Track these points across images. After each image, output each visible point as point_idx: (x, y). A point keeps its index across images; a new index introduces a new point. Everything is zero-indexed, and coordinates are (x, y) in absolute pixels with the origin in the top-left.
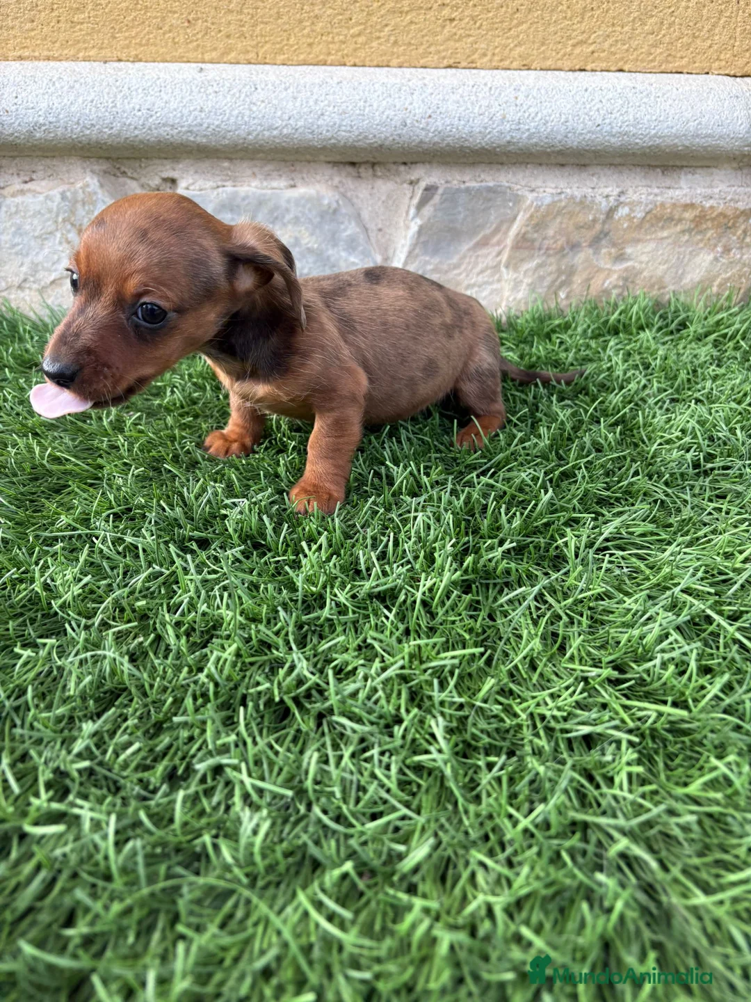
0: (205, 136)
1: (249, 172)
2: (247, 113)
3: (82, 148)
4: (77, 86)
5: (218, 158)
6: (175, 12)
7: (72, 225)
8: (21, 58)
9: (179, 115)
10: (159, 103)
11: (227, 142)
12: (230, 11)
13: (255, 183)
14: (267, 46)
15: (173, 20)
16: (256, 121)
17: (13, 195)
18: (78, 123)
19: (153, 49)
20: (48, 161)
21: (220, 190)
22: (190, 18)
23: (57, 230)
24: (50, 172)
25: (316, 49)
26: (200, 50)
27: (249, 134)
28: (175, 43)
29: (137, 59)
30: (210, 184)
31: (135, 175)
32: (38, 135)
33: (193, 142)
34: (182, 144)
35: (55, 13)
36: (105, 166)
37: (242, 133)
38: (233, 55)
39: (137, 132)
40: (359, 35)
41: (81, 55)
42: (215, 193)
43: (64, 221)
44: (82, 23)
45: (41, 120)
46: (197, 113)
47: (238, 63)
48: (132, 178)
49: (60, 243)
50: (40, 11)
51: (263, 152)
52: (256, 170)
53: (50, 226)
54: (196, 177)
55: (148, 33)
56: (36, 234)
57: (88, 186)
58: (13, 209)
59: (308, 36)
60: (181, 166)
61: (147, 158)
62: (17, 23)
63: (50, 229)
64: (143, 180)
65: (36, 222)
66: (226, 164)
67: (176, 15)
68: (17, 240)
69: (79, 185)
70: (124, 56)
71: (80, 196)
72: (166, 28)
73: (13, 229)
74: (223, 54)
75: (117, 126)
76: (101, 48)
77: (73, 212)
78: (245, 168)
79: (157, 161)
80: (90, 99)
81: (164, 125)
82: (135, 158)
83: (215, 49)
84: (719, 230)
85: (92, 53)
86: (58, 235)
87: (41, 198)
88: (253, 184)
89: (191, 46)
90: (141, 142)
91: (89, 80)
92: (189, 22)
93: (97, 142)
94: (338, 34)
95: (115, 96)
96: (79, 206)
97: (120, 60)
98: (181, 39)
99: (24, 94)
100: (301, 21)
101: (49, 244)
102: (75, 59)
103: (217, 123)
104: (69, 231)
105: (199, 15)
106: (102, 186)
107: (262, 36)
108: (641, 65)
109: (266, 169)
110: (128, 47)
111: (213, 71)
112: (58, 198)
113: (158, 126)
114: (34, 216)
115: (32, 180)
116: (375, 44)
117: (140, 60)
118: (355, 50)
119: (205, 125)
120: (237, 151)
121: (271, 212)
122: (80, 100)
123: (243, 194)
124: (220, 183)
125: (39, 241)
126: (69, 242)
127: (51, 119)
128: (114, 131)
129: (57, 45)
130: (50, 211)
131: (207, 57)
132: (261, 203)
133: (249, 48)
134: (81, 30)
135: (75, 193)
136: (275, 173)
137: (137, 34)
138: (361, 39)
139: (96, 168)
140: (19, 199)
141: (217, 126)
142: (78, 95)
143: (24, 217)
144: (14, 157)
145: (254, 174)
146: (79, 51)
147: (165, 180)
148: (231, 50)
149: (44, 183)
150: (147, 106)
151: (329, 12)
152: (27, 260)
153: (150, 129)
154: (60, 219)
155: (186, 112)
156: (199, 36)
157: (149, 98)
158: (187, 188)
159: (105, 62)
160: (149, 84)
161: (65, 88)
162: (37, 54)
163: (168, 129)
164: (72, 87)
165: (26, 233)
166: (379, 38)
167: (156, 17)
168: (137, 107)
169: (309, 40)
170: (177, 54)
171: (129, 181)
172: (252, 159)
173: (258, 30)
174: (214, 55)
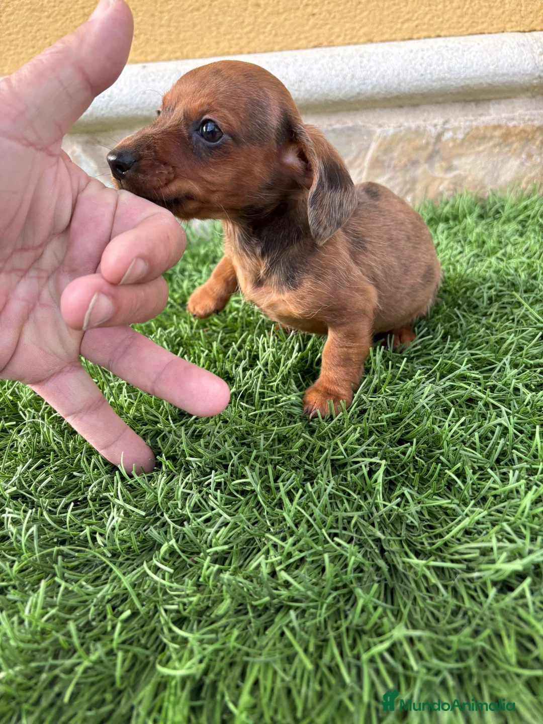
0: (148, 110)
12: (162, 26)
14: (189, 47)
25: (222, 45)
26: (144, 54)
33: (141, 115)
34: (133, 117)
35: (48, 40)
36: (86, 138)
38: (166, 55)
39: (103, 112)
40: (250, 32)
46: (141, 95)
47: (169, 60)
48: (105, 144)
50: (38, 40)
57: (74, 151)
59: (216, 37)
61: (112, 130)
69: (69, 151)
74: (159, 55)
79: (118, 131)
81: (121, 105)
82: (104, 131)
83: (154, 52)
84: (523, 143)
89: (137, 52)
90: (107, 118)
94: (236, 33)
100: (209, 27)
103: (155, 100)
105: (142, 31)
107: (184, 40)
108: (453, 31)
111: (152, 67)
113: (117, 106)
116: (262, 37)
118: (249, 43)
119: (148, 103)
131: (149, 58)
133: (177, 50)
138: (252, 35)
139: (80, 139)
141: (156, 102)
148: (164, 52)
151: (229, 19)
153: (111, 109)
155: (134, 95)
156: (143, 45)
166: (264, 33)
169: (217, 40)
173: (181, 36)
174: (153, 56)
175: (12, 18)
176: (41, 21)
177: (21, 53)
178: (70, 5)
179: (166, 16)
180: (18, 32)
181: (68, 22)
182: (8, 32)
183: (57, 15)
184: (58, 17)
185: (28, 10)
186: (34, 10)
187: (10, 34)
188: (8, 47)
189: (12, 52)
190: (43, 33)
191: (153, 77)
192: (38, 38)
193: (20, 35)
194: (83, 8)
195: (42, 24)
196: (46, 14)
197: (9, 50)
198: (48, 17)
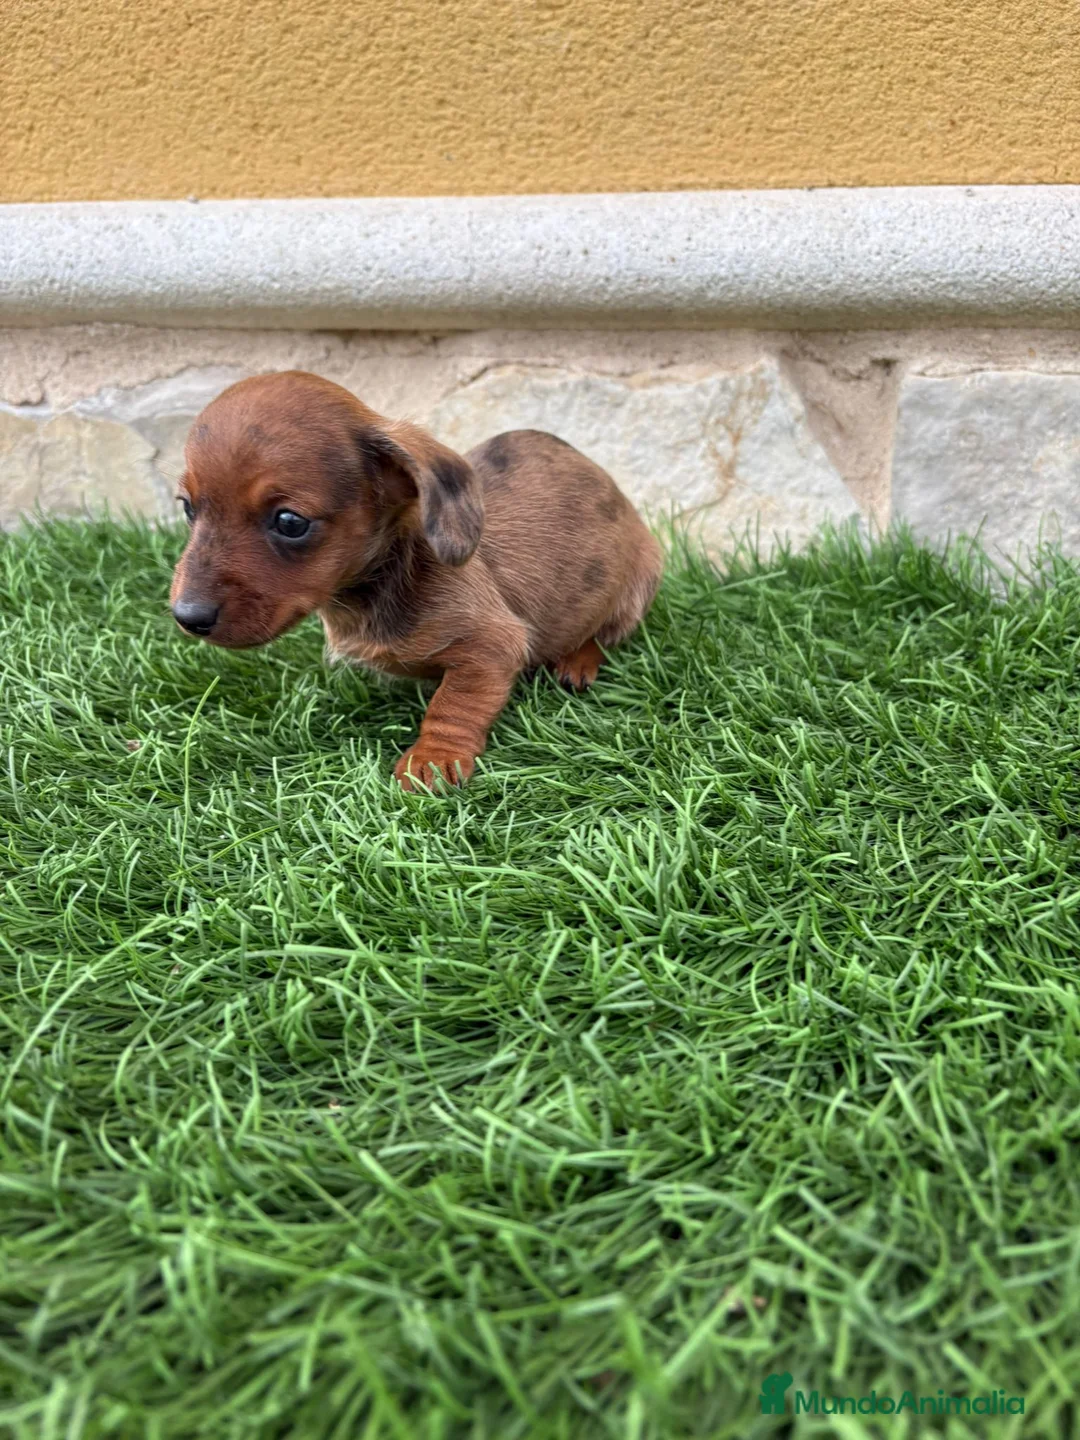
1: (1023, 348)
2: (1056, 252)
3: (767, 316)
4: (782, 220)
5: (975, 327)
6: (934, 109)
7: (729, 429)
8: (681, 187)
9: (941, 259)
10: (912, 242)
11: (1010, 298)
12: (1023, 105)
13: (1036, 365)
15: (930, 121)
16: (1070, 265)
17: (645, 385)
18: (778, 276)
19: (888, 165)
20: (703, 336)
21: (978, 375)
22: (956, 117)
23: (703, 436)
24: (701, 351)
26: (963, 165)
27: (1053, 285)
28: (924, 156)
29: (860, 182)
30: (961, 366)
31: (826, 357)
32: (711, 295)
33: (953, 300)
34: (931, 305)
35: (745, 119)
37: (1041, 284)
38: (1016, 170)
39: (867, 287)
41: (772, 179)
42: (968, 380)
43: (718, 422)
44: (782, 132)
45: (723, 272)
46: (971, 254)
47: (1022, 183)
48: (820, 361)
49: (703, 456)
50: (723, 116)
51: (1061, 314)
52: (1033, 344)
53: (694, 429)
54: (937, 356)
55: (885, 142)
56: (669, 442)
57: (761, 370)
58: (642, 406)
60: (910, 340)
61: (856, 330)
62: (685, 134)
63: (692, 435)
64: (838, 363)
65: (672, 424)
66: (986, 336)
67: (934, 114)
68: (639, 451)
69: (750, 368)
70: (838, 180)
71: (748, 385)
72: (915, 133)
73: (636, 435)
74: (998, 171)
75: (838, 278)
76: (805, 168)
77: (733, 409)
78: (1018, 340)
79: (874, 334)
80: (801, 238)
81: (915, 275)
82: (837, 330)
83: (988, 163)
85: (794, 174)
86: (703, 444)
87: (690, 388)
88: (1034, 366)
89: (948, 159)
90: (868, 302)
91: (801, 212)
92: (953, 123)
93: (798, 305)
95: (841, 235)
96: (743, 400)
97: (831, 185)
98: (934, 150)
99: (701, 235)
101: (685, 457)
102: (763, 185)
103: (1003, 268)
104: (721, 438)
105: (971, 112)
106: (781, 371)
107: (1068, 140)
109: (1052, 342)
110: (848, 164)
111: (993, 194)
112: (715, 390)
113: (903, 277)
114: (672, 415)
115: (671, 363)
117: (864, 184)
119: (982, 273)
120: (1015, 315)
121: (1056, 411)
122: (786, 241)
123: (1015, 382)
124: (976, 366)
125: (671, 453)
126: (716, 454)
127: (738, 270)
128: (831, 287)
129: (739, 165)
130: (699, 408)
131: (971, 175)
132: (1041, 395)
133: (1044, 160)
134: (780, 141)
135: (741, 382)
136: (1066, 349)
137: (867, 144)
140: (653, 391)
141: (1003, 274)
142: (783, 235)
143: (656, 418)
144: (652, 331)
145: (1031, 350)
146: (771, 172)
147: (875, 362)
148: (1014, 163)
149: (691, 368)
150: (892, 246)
152: (648, 482)
153: (890, 282)
154: (712, 420)
155: (954, 252)
156: (967, 143)
157: (896, 235)
158: (922, 374)
159: (811, 188)
160: (896, 214)
161: (765, 225)
162: (705, 180)
163: (918, 280)
164: (774, 223)
165: (655, 441)
167: (902, 118)
168: (876, 249)
170: (925, 172)
171: (812, 366)
172: (1033, 327)
173: (1064, 132)
174: (985, 171)
175: (678, 60)
176: (743, 73)
177: (677, 143)
178: (819, 42)
179: (1040, 84)
180: (682, 96)
181: (805, 78)
182: (661, 92)
183: (783, 61)
184: (785, 67)
185: (718, 46)
186: (733, 47)
187: (661, 99)
188: (651, 125)
189: (655, 139)
190: (739, 99)
191: (1005, 216)
192: (725, 111)
193: (688, 100)
194: (848, 50)
195: (742, 79)
196: (758, 57)
197: (652, 132)
198: (761, 66)
